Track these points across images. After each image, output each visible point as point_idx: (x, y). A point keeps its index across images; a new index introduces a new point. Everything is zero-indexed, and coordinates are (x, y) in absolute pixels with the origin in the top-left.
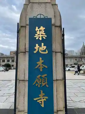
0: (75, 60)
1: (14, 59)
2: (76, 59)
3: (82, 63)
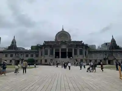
1: (38, 54)
2: (106, 54)
3: (113, 58)
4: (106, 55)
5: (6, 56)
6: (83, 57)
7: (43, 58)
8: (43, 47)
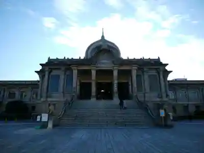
6: (161, 97)
8: (47, 68)
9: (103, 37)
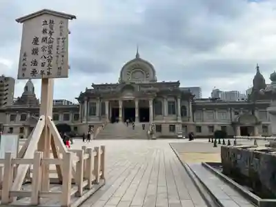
0: (233, 113)
1: (77, 113)
2: (237, 111)
3: (254, 122)
4: (237, 113)
5: (13, 118)
6: (177, 120)
7: (84, 122)
8: (86, 98)
9: (137, 55)
